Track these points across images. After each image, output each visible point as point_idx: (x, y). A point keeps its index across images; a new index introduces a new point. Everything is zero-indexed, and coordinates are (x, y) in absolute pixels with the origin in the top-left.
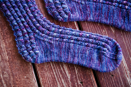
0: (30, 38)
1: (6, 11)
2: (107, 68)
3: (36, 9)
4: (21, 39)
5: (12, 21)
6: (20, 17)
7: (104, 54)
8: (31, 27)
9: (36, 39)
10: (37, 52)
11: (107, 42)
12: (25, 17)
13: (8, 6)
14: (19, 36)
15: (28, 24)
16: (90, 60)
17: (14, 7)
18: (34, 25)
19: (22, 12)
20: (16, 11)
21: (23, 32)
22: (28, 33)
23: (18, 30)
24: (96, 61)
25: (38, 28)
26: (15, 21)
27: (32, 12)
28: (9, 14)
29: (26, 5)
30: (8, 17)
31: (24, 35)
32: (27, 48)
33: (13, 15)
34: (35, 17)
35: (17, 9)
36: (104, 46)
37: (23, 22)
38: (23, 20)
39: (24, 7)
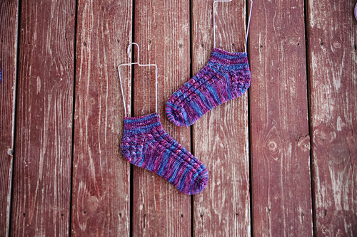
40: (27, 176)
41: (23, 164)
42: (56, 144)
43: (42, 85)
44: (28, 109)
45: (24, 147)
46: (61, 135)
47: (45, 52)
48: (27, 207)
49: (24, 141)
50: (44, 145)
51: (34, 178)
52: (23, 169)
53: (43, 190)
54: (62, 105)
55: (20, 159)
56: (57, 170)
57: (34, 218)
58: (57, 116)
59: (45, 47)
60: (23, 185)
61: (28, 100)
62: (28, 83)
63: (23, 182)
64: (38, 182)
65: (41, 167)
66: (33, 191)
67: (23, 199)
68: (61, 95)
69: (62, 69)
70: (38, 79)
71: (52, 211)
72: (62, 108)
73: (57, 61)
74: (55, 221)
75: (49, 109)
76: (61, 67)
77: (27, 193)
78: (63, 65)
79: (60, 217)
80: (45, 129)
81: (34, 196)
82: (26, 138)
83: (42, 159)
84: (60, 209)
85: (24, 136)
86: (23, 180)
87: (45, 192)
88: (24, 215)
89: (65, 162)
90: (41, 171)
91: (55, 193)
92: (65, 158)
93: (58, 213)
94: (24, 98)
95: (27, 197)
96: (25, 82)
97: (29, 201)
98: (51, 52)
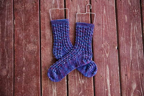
0: (60, 48)
1: (54, 31)
2: (88, 75)
3: (68, 36)
4: (56, 47)
5: (55, 37)
6: (60, 37)
7: (89, 69)
8: (63, 43)
9: (63, 50)
10: (61, 55)
11: (92, 64)
12: (62, 38)
13: (56, 29)
14: (56, 45)
15: (62, 41)
16: (82, 69)
17: (59, 31)
18: (65, 43)
19: (61, 35)
20: (59, 34)
21: (58, 44)
22: (60, 45)
23: (56, 42)
24: (84, 70)
25: (65, 45)
26: (57, 38)
27: (66, 37)
28: (56, 33)
29: (64, 32)
30: (55, 34)
31: (58, 46)
32: (57, 52)
33: (57, 34)
34: (66, 40)
35: (60, 33)
36: (90, 66)
37: (60, 40)
38: (61, 39)
39: (63, 33)
40: (125, 58)
41: (123, 53)
42: (136, 44)
43: (128, 19)
44: (123, 29)
45: (123, 46)
46: (138, 40)
47: (128, 4)
48: (127, 71)
49: (122, 43)
50: (131, 45)
51: (128, 59)
52: (123, 55)
53: (133, 64)
54: (137, 27)
55: (122, 51)
56: (138, 55)
57: (130, 76)
58: (136, 32)
59: (127, 2)
60: (124, 62)
61: (122, 25)
62: (122, 18)
63: (124, 61)
64: (130, 61)
65: (131, 54)
66: (129, 65)
67: (125, 68)
68: (136, 23)
69: (136, 11)
70: (126, 16)
71: (138, 73)
72: (137, 28)
73: (133, 8)
74: (139, 77)
75: (132, 29)
76: (135, 10)
77: (126, 66)
78: (136, 10)
79: (142, 76)
80: (131, 38)
81: (129, 67)
82: (123, 42)
83: (131, 51)
84: (141, 72)
85: (122, 41)
86: (124, 60)
87: (134, 65)
88: (126, 75)
89: (141, 52)
90: (131, 56)
91: (138, 65)
92: (141, 50)
93: (140, 74)
94: (121, 25)
95: (126, 67)
96: (120, 17)
97: (128, 69)
98: (130, 4)
